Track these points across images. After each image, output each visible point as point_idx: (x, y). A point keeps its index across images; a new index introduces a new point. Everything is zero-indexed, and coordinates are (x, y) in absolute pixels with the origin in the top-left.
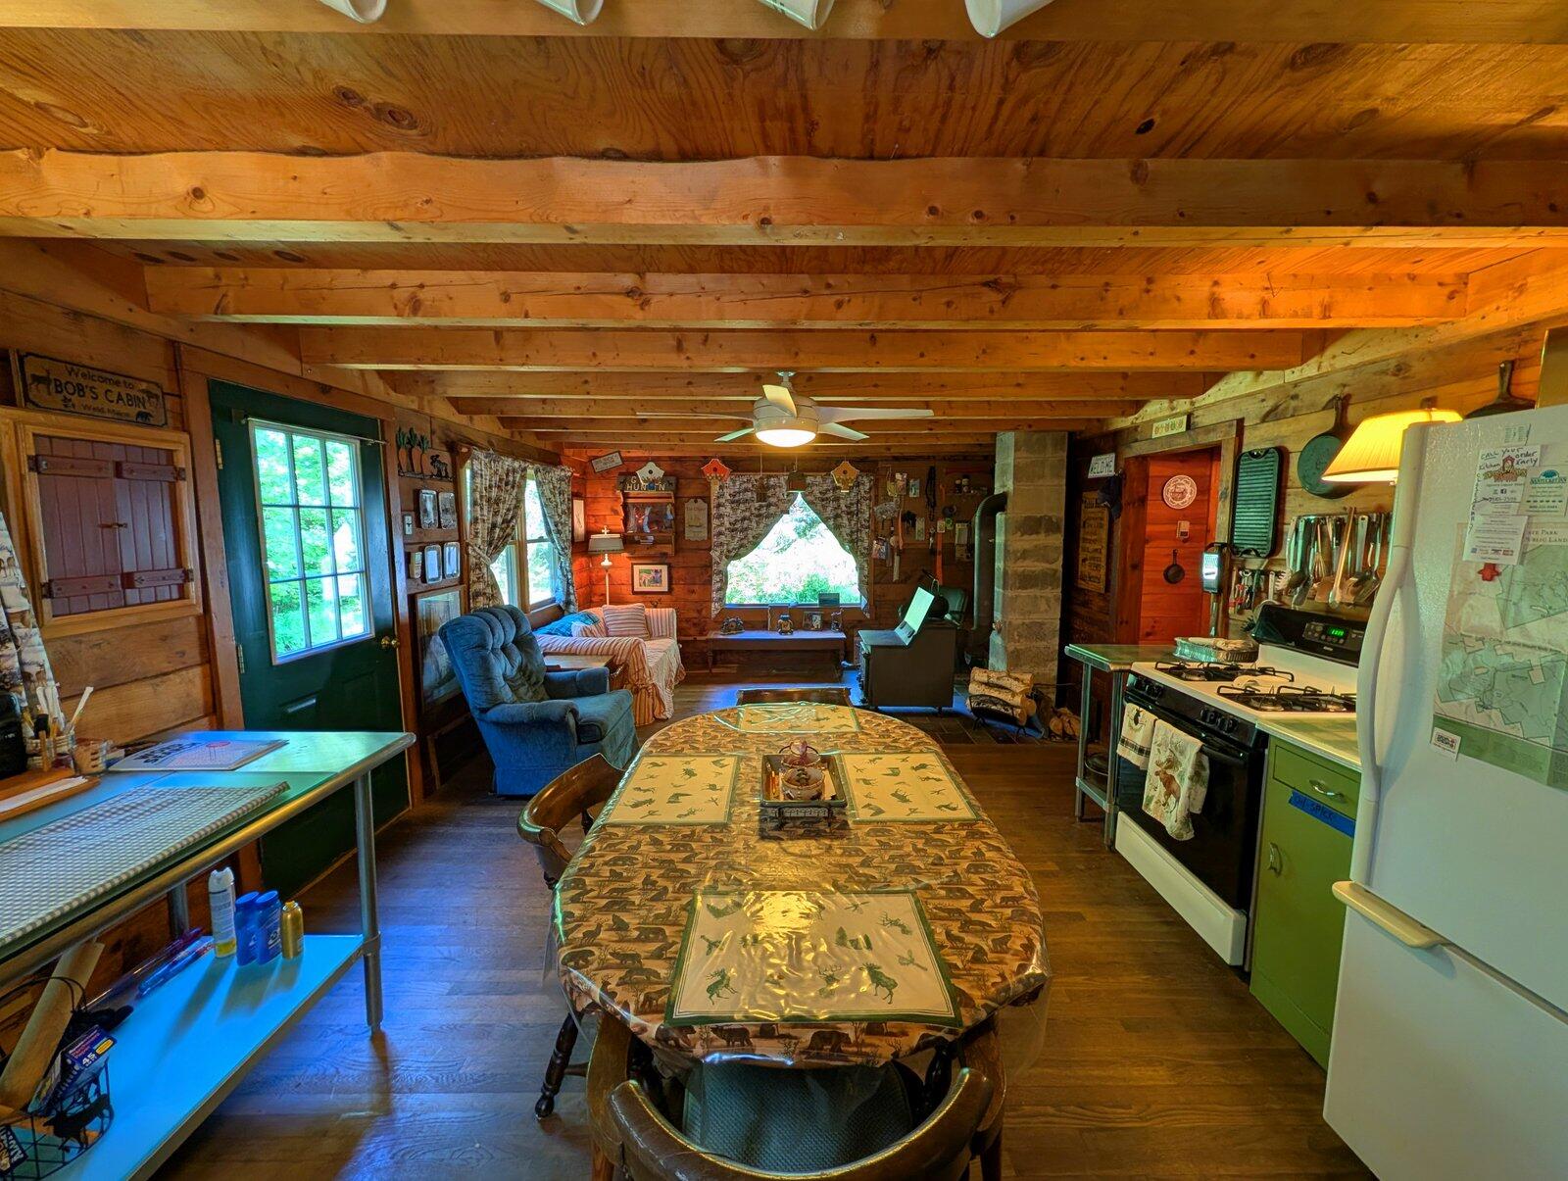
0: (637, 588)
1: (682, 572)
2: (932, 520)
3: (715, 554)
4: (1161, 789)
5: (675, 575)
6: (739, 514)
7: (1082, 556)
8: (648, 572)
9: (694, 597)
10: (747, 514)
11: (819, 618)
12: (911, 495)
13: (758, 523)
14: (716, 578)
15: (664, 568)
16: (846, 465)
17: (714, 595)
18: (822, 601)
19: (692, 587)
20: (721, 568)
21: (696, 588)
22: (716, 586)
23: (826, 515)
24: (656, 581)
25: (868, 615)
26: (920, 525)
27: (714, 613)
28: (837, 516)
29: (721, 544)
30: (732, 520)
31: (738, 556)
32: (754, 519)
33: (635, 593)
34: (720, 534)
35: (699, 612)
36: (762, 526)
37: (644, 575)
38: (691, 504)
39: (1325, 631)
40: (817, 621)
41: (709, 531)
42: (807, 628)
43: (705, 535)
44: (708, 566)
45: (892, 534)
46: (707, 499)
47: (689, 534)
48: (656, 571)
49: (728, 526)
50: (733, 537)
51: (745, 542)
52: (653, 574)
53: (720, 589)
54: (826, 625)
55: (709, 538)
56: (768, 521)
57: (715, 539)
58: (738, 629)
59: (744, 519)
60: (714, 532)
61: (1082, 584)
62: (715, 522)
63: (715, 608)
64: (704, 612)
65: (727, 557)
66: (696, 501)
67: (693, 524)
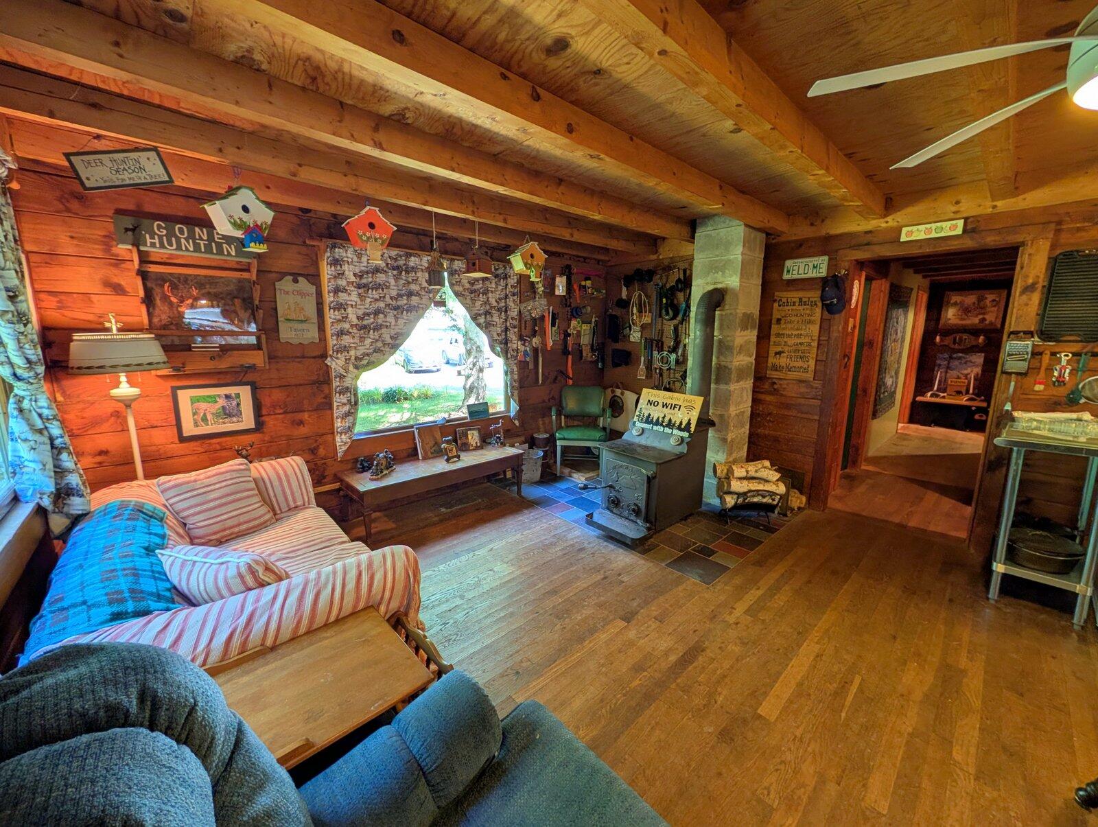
0: (189, 429)
1: (278, 395)
2: (568, 319)
3: (336, 364)
5: (266, 401)
6: (368, 305)
7: (779, 349)
8: (213, 399)
9: (303, 430)
10: (382, 305)
12: (558, 292)
13: (396, 319)
14: (338, 399)
15: (245, 393)
16: (534, 246)
17: (338, 424)
18: (471, 413)
19: (298, 416)
21: (306, 416)
22: (338, 411)
24: (228, 414)
25: (517, 423)
26: (557, 324)
27: (341, 450)
29: (346, 349)
30: (360, 313)
32: (391, 313)
33: (183, 439)
34: (341, 333)
35: (314, 451)
36: (401, 322)
37: (202, 405)
41: (322, 329)
43: (312, 334)
44: (323, 379)
46: (314, 278)
47: (287, 333)
48: (228, 397)
49: (355, 321)
51: (379, 344)
52: (222, 402)
53: (348, 414)
55: (323, 339)
57: (332, 342)
58: (390, 468)
60: (329, 331)
61: (774, 374)
63: (341, 443)
64: (321, 452)
65: (356, 367)
66: (295, 281)
67: (293, 316)
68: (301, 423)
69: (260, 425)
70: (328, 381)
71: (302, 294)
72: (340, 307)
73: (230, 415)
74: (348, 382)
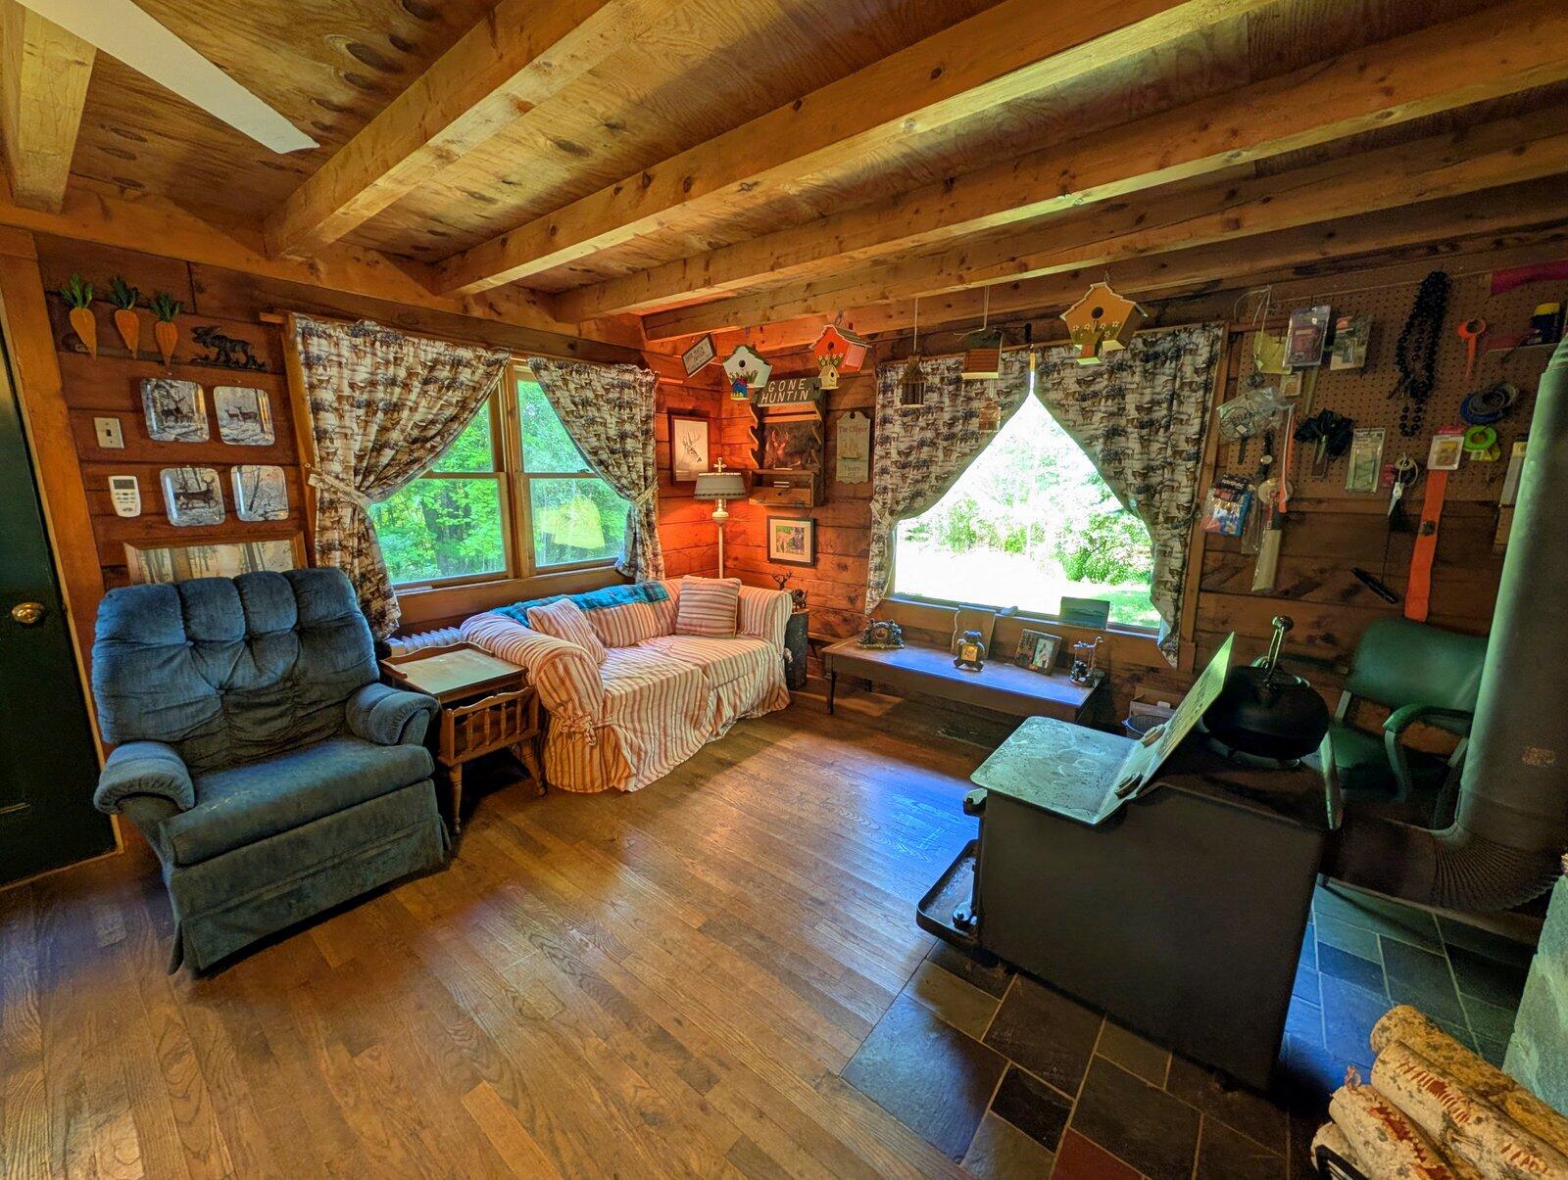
0: (774, 555)
1: (829, 534)
2: (1413, 429)
3: (875, 507)
5: (820, 539)
6: (917, 435)
8: (788, 530)
9: (846, 576)
10: (931, 435)
11: (1050, 649)
12: (1337, 363)
13: (947, 452)
14: (875, 548)
17: (875, 575)
18: (1065, 613)
19: (844, 560)
21: (849, 562)
22: (874, 561)
23: (1090, 431)
24: (797, 545)
25: (1172, 660)
26: (1366, 448)
27: (870, 607)
29: (886, 491)
32: (941, 444)
35: (852, 600)
36: (953, 456)
37: (783, 534)
38: (846, 422)
40: (1044, 653)
42: (1023, 662)
45: (1265, 472)
46: (870, 411)
47: (841, 473)
48: (797, 530)
49: (897, 457)
50: (904, 479)
51: (926, 486)
52: (793, 533)
55: (870, 479)
57: (877, 481)
58: (892, 643)
59: (923, 444)
60: (877, 468)
62: (879, 450)
63: (871, 599)
65: (892, 513)
66: (852, 416)
67: (848, 455)
68: (845, 568)
69: (815, 561)
70: (869, 528)
71: (858, 430)
72: (886, 440)
73: (797, 547)
74: (883, 530)
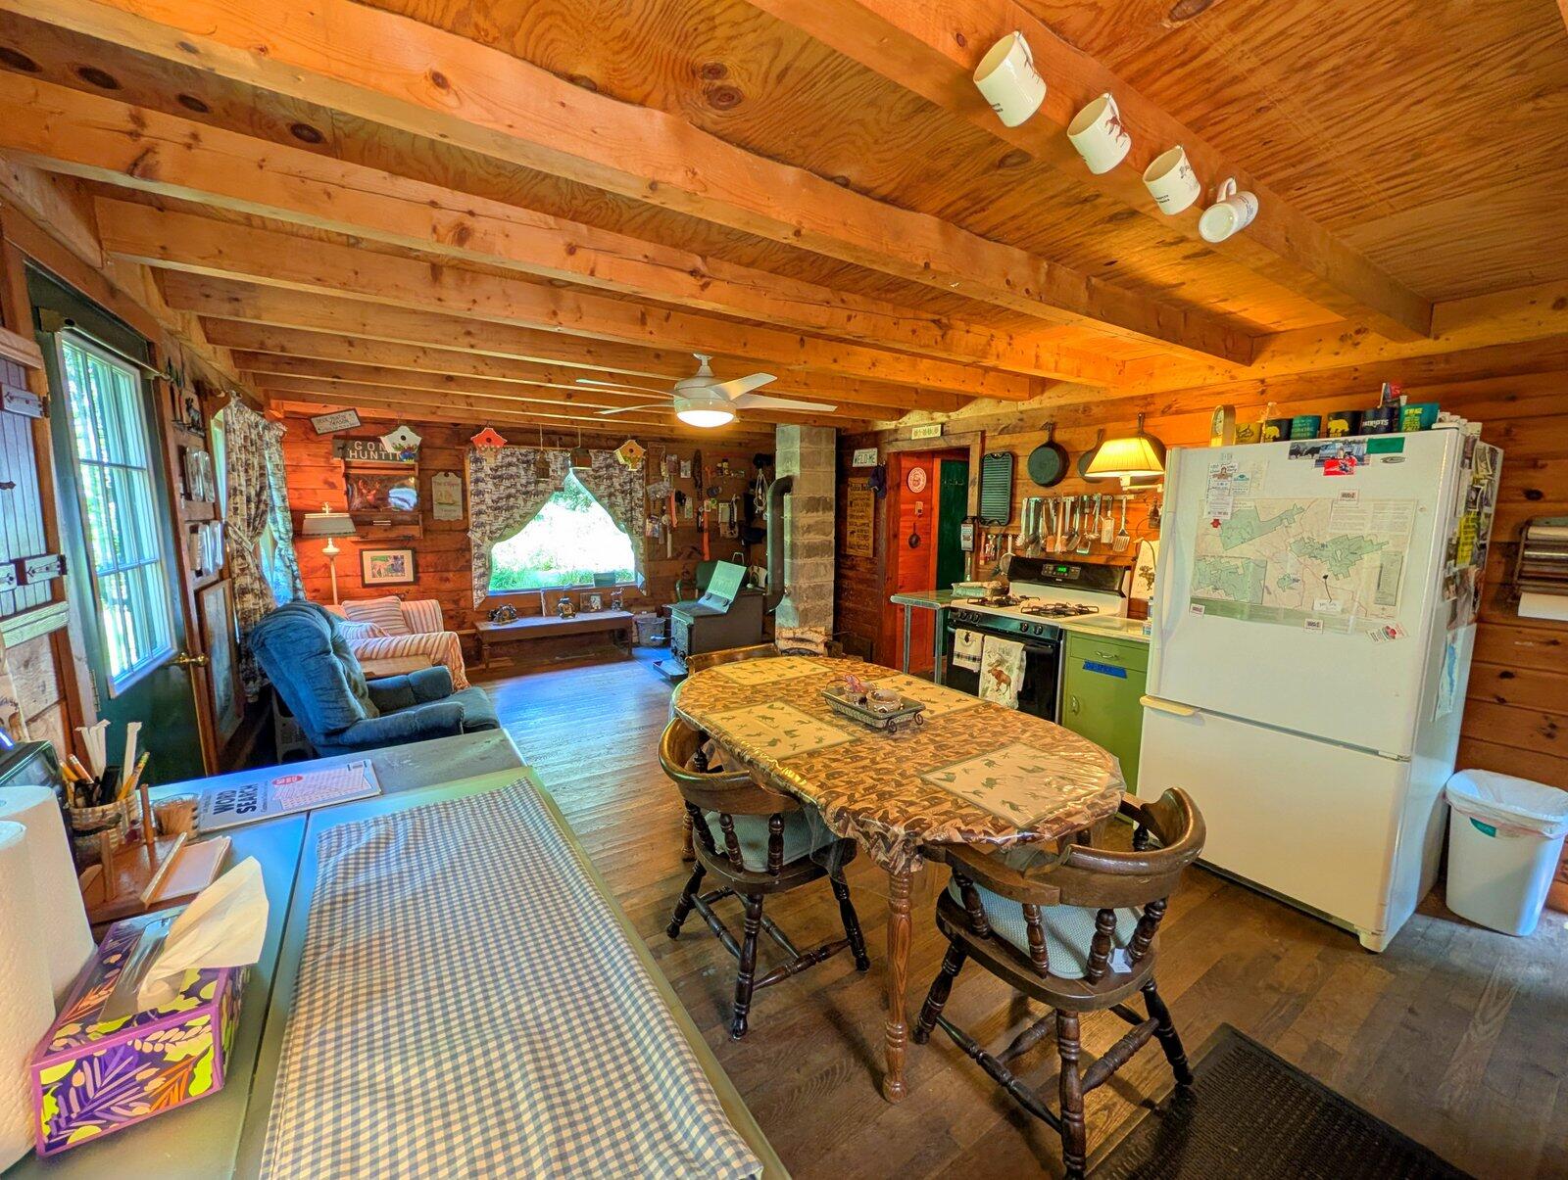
0: (368, 580)
1: (430, 558)
2: (701, 499)
3: (474, 536)
4: (994, 680)
5: (422, 562)
6: (502, 491)
7: (850, 529)
8: (385, 559)
9: (448, 586)
10: (513, 491)
11: (598, 598)
12: (683, 475)
13: (525, 501)
14: (476, 563)
15: (407, 555)
16: (631, 443)
17: (475, 582)
18: (597, 582)
19: (445, 575)
20: (483, 550)
21: (451, 575)
22: (476, 572)
23: (599, 493)
24: (397, 568)
25: (644, 593)
26: (689, 504)
27: (477, 603)
28: (610, 495)
29: (482, 525)
30: (495, 497)
31: (502, 538)
32: (521, 497)
33: (365, 586)
34: (480, 513)
35: (456, 602)
36: (529, 504)
37: (379, 563)
38: (440, 478)
39: (1055, 569)
40: (596, 601)
41: (465, 510)
42: (587, 610)
43: (459, 514)
44: (466, 547)
45: (663, 512)
46: (460, 473)
47: (439, 513)
48: (396, 558)
49: (490, 503)
50: (496, 517)
51: (511, 521)
52: (391, 561)
53: (483, 575)
54: (606, 605)
55: (466, 517)
56: (538, 499)
57: (473, 519)
58: (512, 618)
59: (509, 497)
60: (471, 512)
61: (851, 552)
62: (472, 500)
63: (477, 597)
64: (462, 603)
65: (491, 539)
66: (446, 475)
67: (444, 500)
68: (447, 580)
69: (417, 580)
70: (468, 549)
71: (451, 485)
72: (479, 493)
73: (396, 571)
